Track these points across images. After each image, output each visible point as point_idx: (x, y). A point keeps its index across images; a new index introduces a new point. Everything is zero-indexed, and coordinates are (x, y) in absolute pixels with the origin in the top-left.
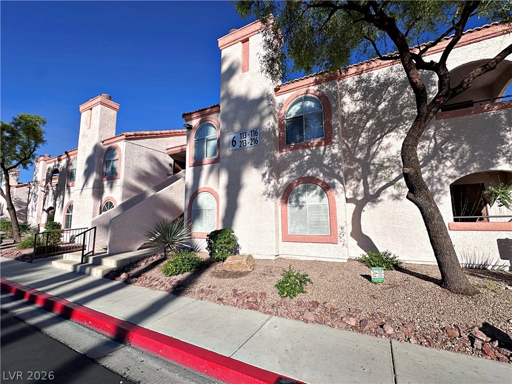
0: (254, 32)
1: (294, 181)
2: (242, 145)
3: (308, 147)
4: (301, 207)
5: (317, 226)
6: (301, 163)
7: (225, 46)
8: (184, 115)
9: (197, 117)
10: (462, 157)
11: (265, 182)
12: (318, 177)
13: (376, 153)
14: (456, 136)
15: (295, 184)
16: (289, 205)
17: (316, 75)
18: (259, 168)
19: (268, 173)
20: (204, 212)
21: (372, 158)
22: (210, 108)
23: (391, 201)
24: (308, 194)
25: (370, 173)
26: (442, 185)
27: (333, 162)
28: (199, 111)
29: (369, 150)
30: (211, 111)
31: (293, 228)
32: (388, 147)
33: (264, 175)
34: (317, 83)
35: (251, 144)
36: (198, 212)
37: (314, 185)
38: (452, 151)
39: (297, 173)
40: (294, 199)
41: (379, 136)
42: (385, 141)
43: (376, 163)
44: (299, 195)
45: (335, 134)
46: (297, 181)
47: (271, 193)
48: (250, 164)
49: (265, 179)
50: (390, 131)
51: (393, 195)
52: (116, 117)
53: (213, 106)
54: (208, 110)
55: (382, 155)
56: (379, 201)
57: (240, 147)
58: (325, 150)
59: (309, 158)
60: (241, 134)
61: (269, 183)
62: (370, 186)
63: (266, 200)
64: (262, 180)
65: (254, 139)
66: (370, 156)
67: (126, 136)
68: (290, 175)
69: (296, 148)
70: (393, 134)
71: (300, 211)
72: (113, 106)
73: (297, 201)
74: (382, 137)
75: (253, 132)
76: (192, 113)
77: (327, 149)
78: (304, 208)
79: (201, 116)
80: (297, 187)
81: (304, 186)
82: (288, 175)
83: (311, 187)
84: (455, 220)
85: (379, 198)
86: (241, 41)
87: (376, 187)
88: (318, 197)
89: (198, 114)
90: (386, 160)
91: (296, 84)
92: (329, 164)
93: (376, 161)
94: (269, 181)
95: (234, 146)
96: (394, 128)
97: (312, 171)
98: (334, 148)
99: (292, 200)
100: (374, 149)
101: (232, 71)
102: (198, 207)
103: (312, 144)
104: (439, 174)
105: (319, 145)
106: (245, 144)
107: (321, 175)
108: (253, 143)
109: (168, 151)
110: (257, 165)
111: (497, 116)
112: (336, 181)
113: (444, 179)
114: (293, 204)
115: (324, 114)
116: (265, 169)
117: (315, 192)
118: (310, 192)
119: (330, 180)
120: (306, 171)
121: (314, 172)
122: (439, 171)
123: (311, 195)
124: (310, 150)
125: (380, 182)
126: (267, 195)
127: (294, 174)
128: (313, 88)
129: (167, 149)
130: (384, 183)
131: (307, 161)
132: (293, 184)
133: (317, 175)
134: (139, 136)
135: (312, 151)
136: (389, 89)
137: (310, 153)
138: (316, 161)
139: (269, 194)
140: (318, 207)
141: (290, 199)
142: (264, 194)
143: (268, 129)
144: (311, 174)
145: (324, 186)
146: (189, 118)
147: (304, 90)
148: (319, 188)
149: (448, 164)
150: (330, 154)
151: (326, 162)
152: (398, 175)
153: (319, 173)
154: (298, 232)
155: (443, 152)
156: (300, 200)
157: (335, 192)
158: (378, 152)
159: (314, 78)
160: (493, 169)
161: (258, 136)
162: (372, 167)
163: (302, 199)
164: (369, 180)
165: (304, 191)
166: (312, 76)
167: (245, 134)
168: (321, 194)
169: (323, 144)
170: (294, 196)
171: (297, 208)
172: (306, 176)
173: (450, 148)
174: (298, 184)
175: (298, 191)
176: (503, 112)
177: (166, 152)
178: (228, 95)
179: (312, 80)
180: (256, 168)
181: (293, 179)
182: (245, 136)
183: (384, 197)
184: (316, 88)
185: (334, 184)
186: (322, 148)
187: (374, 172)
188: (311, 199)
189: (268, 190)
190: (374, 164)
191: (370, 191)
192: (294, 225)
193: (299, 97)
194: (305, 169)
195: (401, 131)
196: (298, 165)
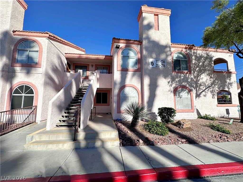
0: (162, 13)
1: (178, 86)
2: (157, 66)
3: (183, 73)
4: (181, 98)
5: (187, 106)
6: (180, 79)
7: (145, 12)
8: (114, 39)
9: (123, 43)
10: (219, 85)
11: (169, 86)
12: (186, 86)
13: (199, 80)
14: (218, 79)
15: (179, 88)
16: (176, 96)
17: (186, 45)
18: (166, 78)
19: (170, 82)
20: (130, 98)
21: (198, 82)
22: (133, 41)
23: (203, 97)
24: (183, 93)
25: (198, 87)
26: (215, 93)
27: (192, 81)
28: (126, 40)
29: (197, 78)
30: (134, 42)
31: (178, 107)
32: (202, 79)
33: (169, 82)
34: (186, 48)
35: (162, 67)
36: (125, 98)
37: (185, 89)
38: (217, 83)
39: (179, 83)
40: (178, 94)
41: (200, 74)
42: (202, 76)
43: (199, 83)
44: (180, 92)
45: (192, 71)
46: (179, 87)
47: (172, 91)
48: (161, 76)
49: (169, 84)
50: (203, 73)
51: (204, 95)
52: (24, 14)
53: (136, 40)
54: (132, 41)
55: (201, 81)
56: (200, 97)
57: (156, 66)
58: (189, 76)
59: (183, 78)
60: (156, 60)
61: (171, 86)
62: (198, 91)
63: (170, 94)
64: (168, 84)
65: (163, 64)
66: (198, 81)
67: (50, 35)
68: (176, 84)
69: (178, 73)
70: (203, 74)
71: (181, 99)
72: (23, 4)
73: (179, 95)
74: (201, 75)
75: (163, 61)
76: (120, 39)
77: (190, 76)
78: (182, 98)
79: (126, 43)
80: (179, 89)
81: (182, 89)
82: (175, 84)
83: (184, 90)
84: (218, 104)
85: (200, 96)
86: (154, 14)
87: (199, 92)
88: (187, 94)
89: (125, 41)
90: (202, 83)
91: (178, 46)
92: (190, 81)
93: (199, 82)
94: (171, 85)
95: (153, 65)
96: (204, 73)
97: (184, 83)
98: (192, 76)
99: (177, 94)
100: (199, 79)
101: (149, 27)
102: (125, 95)
103: (185, 72)
104: (215, 89)
105: (187, 73)
106: (158, 66)
107: (188, 85)
108: (163, 66)
109: (66, 55)
110: (165, 77)
111: (225, 75)
112: (193, 88)
113: (216, 91)
114: (178, 96)
115: (188, 61)
116: (169, 80)
117: (186, 92)
118: (184, 91)
119: (191, 88)
120: (182, 83)
121: (185, 84)
122: (215, 88)
123: (184, 93)
124: (183, 74)
125: (200, 90)
126: (170, 92)
127: (178, 83)
128: (184, 50)
129: (66, 54)
130: (202, 91)
131: (182, 79)
132: (178, 88)
133: (186, 85)
134: (55, 39)
135: (184, 75)
136: (202, 58)
137: (183, 76)
138: (186, 79)
139: (171, 91)
140: (187, 98)
141: (176, 94)
142: (169, 91)
143: (170, 62)
144: (184, 85)
145: (189, 90)
146: (118, 41)
147: (181, 49)
148: (187, 91)
149: (216, 86)
150: (190, 78)
151: (189, 80)
152: (205, 88)
153: (187, 84)
154: (180, 108)
155: (215, 83)
156: (180, 95)
157: (192, 92)
158: (200, 80)
159: (185, 46)
160: (224, 89)
161: (165, 63)
162: (198, 85)
163: (181, 94)
164: (197, 89)
165: (182, 91)
166: (185, 45)
167: (158, 61)
168: (188, 93)
169: (189, 73)
170: (178, 93)
171: (179, 98)
172: (182, 85)
173: (216, 82)
174: (180, 88)
175: (179, 91)
176: (226, 74)
177: (65, 55)
178: (148, 38)
179: (184, 46)
180: (165, 78)
181: (177, 85)
182: (158, 62)
183: (202, 95)
184: (185, 50)
185: (192, 89)
186: (188, 75)
187: (199, 86)
188: (184, 94)
189: (171, 89)
190: (199, 84)
191: (198, 93)
192: (178, 105)
193: (179, 51)
194: (182, 82)
195: (206, 74)
196: (179, 80)
